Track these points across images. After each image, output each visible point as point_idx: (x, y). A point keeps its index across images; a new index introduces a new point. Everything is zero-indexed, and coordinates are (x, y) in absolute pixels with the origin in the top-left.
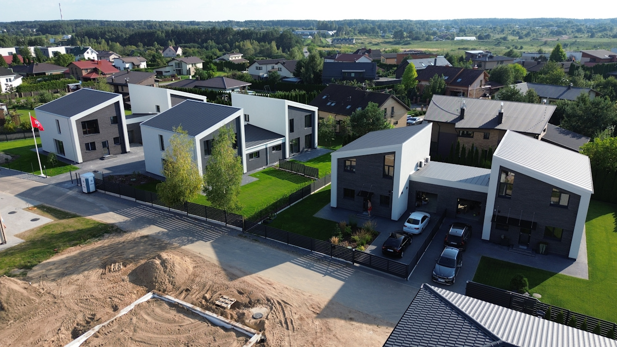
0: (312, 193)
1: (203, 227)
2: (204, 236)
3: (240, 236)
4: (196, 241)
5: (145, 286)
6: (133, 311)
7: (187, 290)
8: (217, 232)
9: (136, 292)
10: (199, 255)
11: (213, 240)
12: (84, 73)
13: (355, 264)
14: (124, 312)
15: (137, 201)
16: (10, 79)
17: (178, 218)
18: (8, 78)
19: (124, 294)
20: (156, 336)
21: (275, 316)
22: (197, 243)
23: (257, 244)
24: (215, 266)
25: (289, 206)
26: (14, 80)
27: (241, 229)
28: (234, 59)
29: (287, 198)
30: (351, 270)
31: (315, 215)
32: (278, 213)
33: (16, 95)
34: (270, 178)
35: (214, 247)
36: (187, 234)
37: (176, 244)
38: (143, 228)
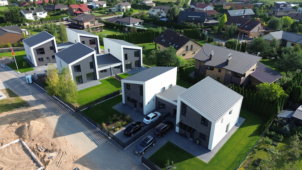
0: (120, 94)
1: (61, 108)
2: (58, 113)
3: (73, 115)
5: (19, 136)
6: (8, 147)
7: (33, 140)
8: (65, 111)
9: (14, 138)
10: (49, 123)
11: (61, 115)
12: (74, 11)
13: (109, 137)
14: (4, 146)
15: (45, 90)
16: (41, 14)
18: (40, 13)
19: (9, 138)
20: (9, 160)
21: (56, 159)
23: (76, 120)
24: (52, 129)
25: (105, 100)
26: (43, 14)
27: (75, 111)
28: (148, 3)
30: (105, 140)
31: (113, 107)
32: (98, 103)
33: (40, 23)
34: (107, 83)
35: (59, 119)
36: (52, 111)
37: (45, 116)
38: (38, 105)
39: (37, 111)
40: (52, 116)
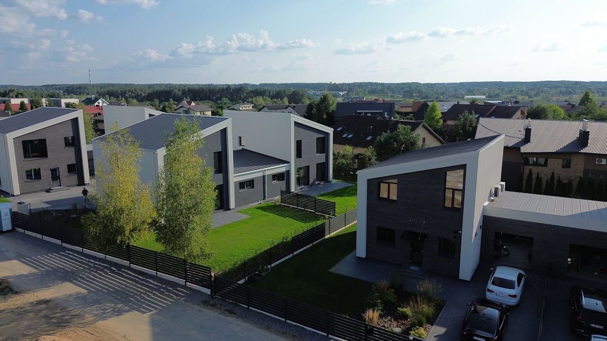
0: (327, 237)
1: (148, 286)
2: (144, 303)
3: (206, 303)
4: (127, 311)
8: (168, 296)
11: (156, 309)
15: (64, 245)
17: (113, 272)
22: (128, 315)
23: (231, 319)
25: (291, 255)
27: (208, 291)
29: (289, 242)
31: (333, 270)
32: (273, 265)
34: (266, 215)
35: (153, 323)
36: (117, 299)
37: (89, 318)
38: (49, 286)
39: (51, 304)
40: (122, 317)
